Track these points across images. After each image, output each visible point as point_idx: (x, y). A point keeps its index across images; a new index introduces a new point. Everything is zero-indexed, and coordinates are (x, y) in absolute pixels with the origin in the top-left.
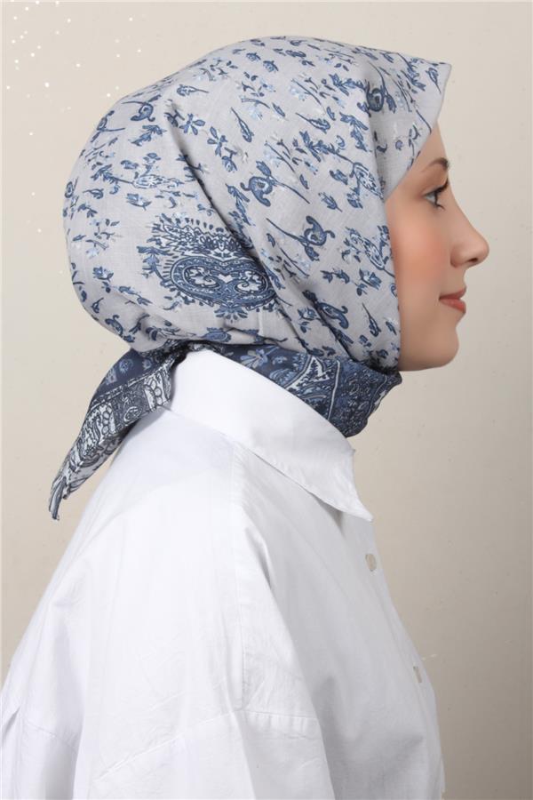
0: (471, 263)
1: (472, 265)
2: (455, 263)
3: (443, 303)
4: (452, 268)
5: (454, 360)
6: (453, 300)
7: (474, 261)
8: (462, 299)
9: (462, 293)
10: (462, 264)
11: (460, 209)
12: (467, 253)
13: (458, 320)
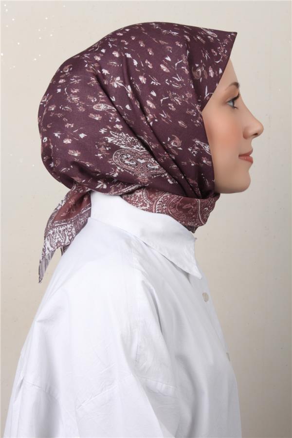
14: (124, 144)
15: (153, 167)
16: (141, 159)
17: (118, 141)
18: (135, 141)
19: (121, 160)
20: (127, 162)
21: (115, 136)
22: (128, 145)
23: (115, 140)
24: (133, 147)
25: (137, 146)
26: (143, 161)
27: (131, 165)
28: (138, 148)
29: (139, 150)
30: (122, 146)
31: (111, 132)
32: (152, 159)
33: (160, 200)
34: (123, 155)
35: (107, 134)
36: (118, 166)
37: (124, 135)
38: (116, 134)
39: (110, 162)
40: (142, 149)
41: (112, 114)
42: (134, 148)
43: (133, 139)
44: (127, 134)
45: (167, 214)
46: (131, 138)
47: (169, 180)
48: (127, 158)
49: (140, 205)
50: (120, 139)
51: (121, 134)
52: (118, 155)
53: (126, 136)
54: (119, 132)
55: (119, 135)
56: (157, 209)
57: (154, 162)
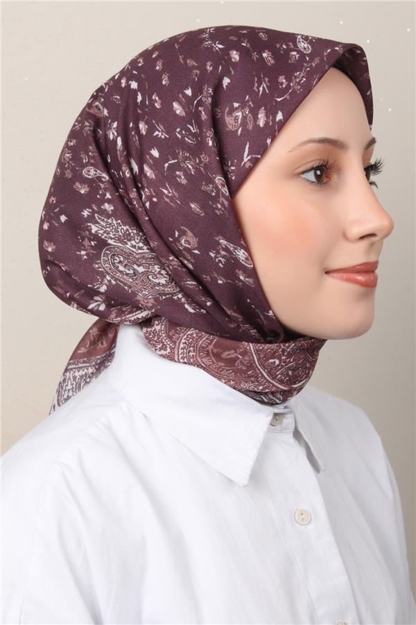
14: (113, 237)
15: (157, 281)
16: (139, 266)
17: (105, 232)
18: (130, 234)
19: (114, 264)
20: (121, 268)
21: (102, 223)
22: (119, 240)
23: (102, 229)
24: (127, 244)
25: (133, 243)
26: (141, 269)
27: (127, 274)
28: (134, 247)
29: (134, 250)
30: (110, 241)
31: (96, 215)
32: (156, 267)
33: (183, 341)
34: (114, 255)
35: (91, 219)
36: (109, 274)
37: (115, 222)
38: (103, 220)
39: (97, 266)
40: (140, 248)
41: (101, 184)
42: (128, 246)
43: (127, 230)
44: (119, 221)
45: (198, 366)
46: (125, 228)
47: (187, 306)
48: (120, 262)
49: (159, 346)
50: (108, 229)
51: (110, 221)
52: (107, 254)
53: (117, 223)
54: (108, 216)
55: (107, 222)
56: (180, 357)
57: (159, 273)
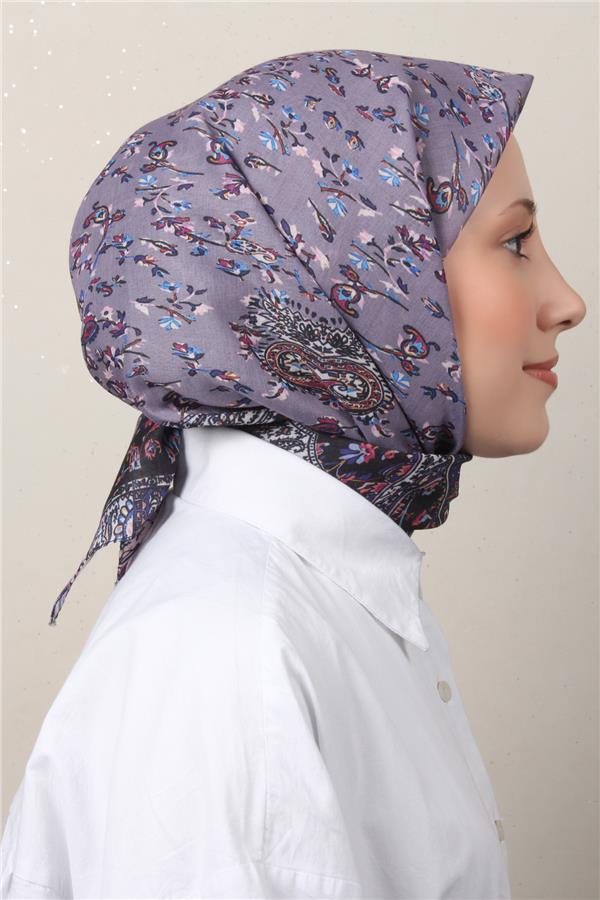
0: (563, 326)
1: (564, 330)
2: (543, 326)
3: (530, 374)
4: (540, 332)
5: (545, 444)
6: (542, 370)
7: (567, 323)
8: (553, 370)
9: (552, 362)
10: (552, 327)
11: (549, 259)
12: (559, 314)
13: (548, 396)
